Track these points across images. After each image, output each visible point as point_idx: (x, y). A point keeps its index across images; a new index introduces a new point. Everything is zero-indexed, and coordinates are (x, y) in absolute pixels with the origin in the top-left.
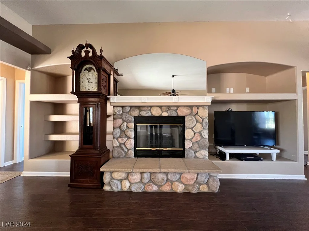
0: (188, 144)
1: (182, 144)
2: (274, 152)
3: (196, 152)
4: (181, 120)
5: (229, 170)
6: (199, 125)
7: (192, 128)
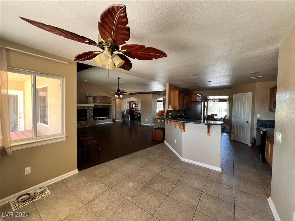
0: (88, 117)
1: (86, 117)
2: (107, 117)
3: (90, 119)
4: (86, 110)
5: (98, 123)
6: (90, 112)
7: (89, 113)
